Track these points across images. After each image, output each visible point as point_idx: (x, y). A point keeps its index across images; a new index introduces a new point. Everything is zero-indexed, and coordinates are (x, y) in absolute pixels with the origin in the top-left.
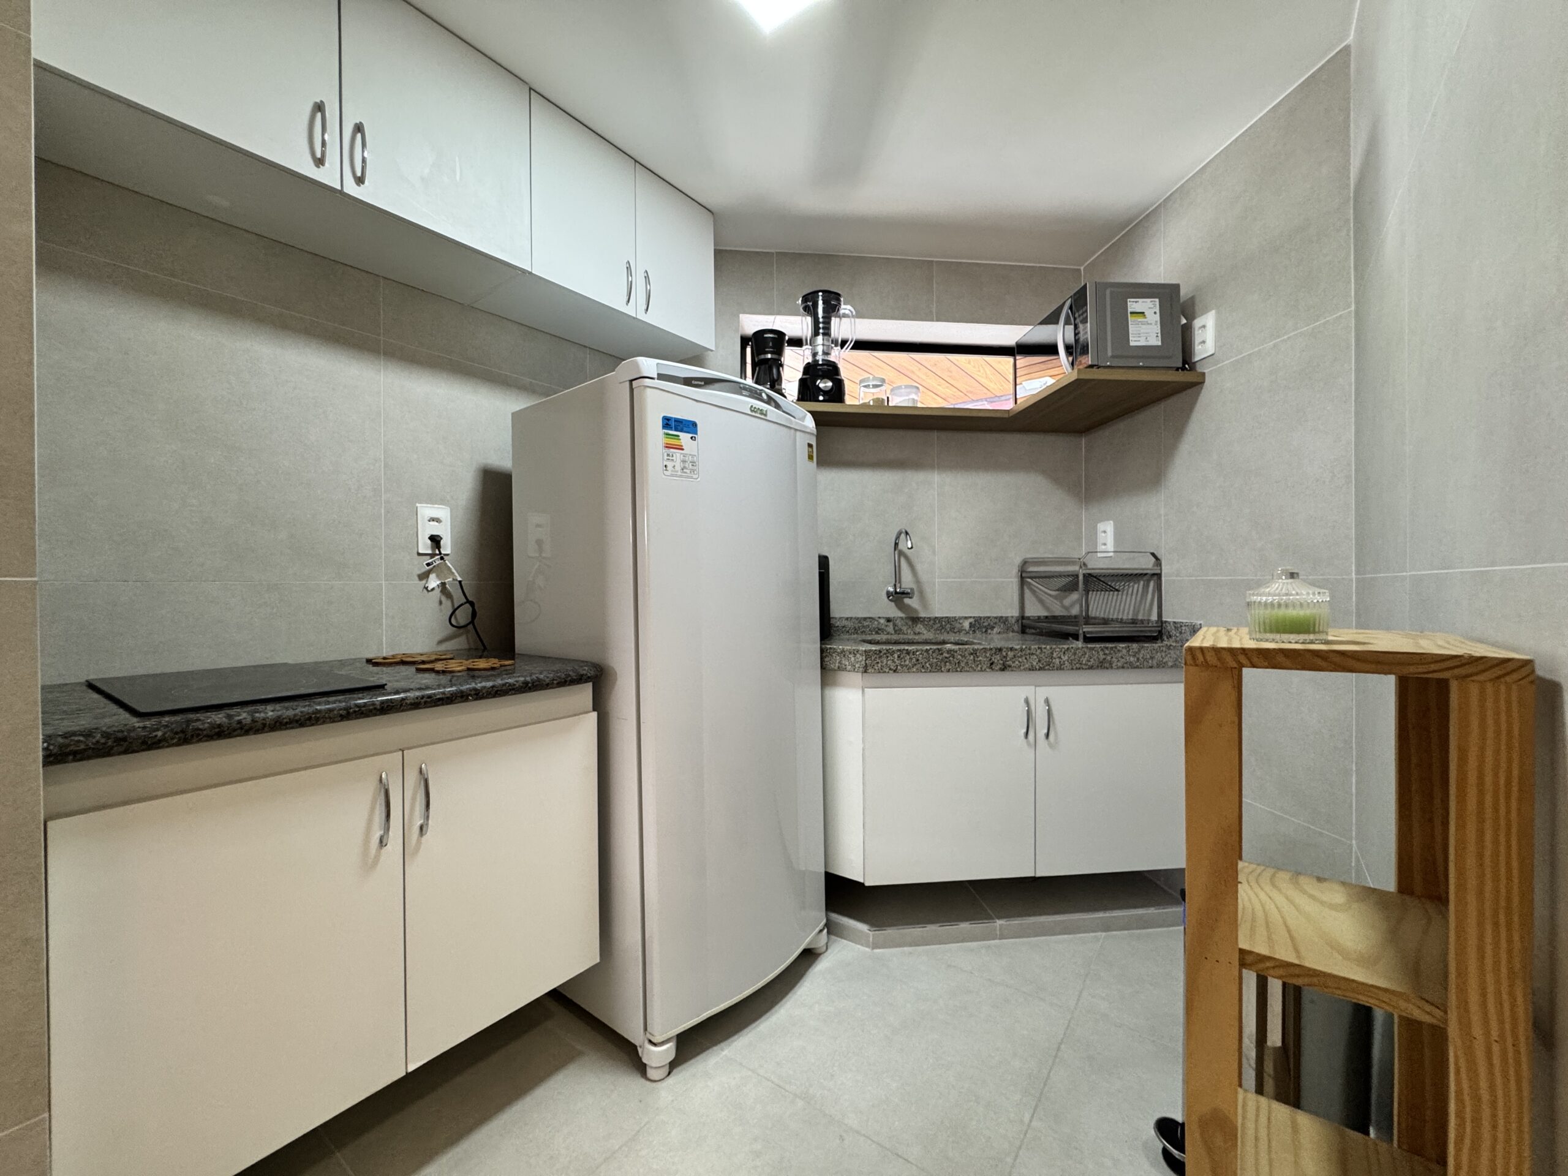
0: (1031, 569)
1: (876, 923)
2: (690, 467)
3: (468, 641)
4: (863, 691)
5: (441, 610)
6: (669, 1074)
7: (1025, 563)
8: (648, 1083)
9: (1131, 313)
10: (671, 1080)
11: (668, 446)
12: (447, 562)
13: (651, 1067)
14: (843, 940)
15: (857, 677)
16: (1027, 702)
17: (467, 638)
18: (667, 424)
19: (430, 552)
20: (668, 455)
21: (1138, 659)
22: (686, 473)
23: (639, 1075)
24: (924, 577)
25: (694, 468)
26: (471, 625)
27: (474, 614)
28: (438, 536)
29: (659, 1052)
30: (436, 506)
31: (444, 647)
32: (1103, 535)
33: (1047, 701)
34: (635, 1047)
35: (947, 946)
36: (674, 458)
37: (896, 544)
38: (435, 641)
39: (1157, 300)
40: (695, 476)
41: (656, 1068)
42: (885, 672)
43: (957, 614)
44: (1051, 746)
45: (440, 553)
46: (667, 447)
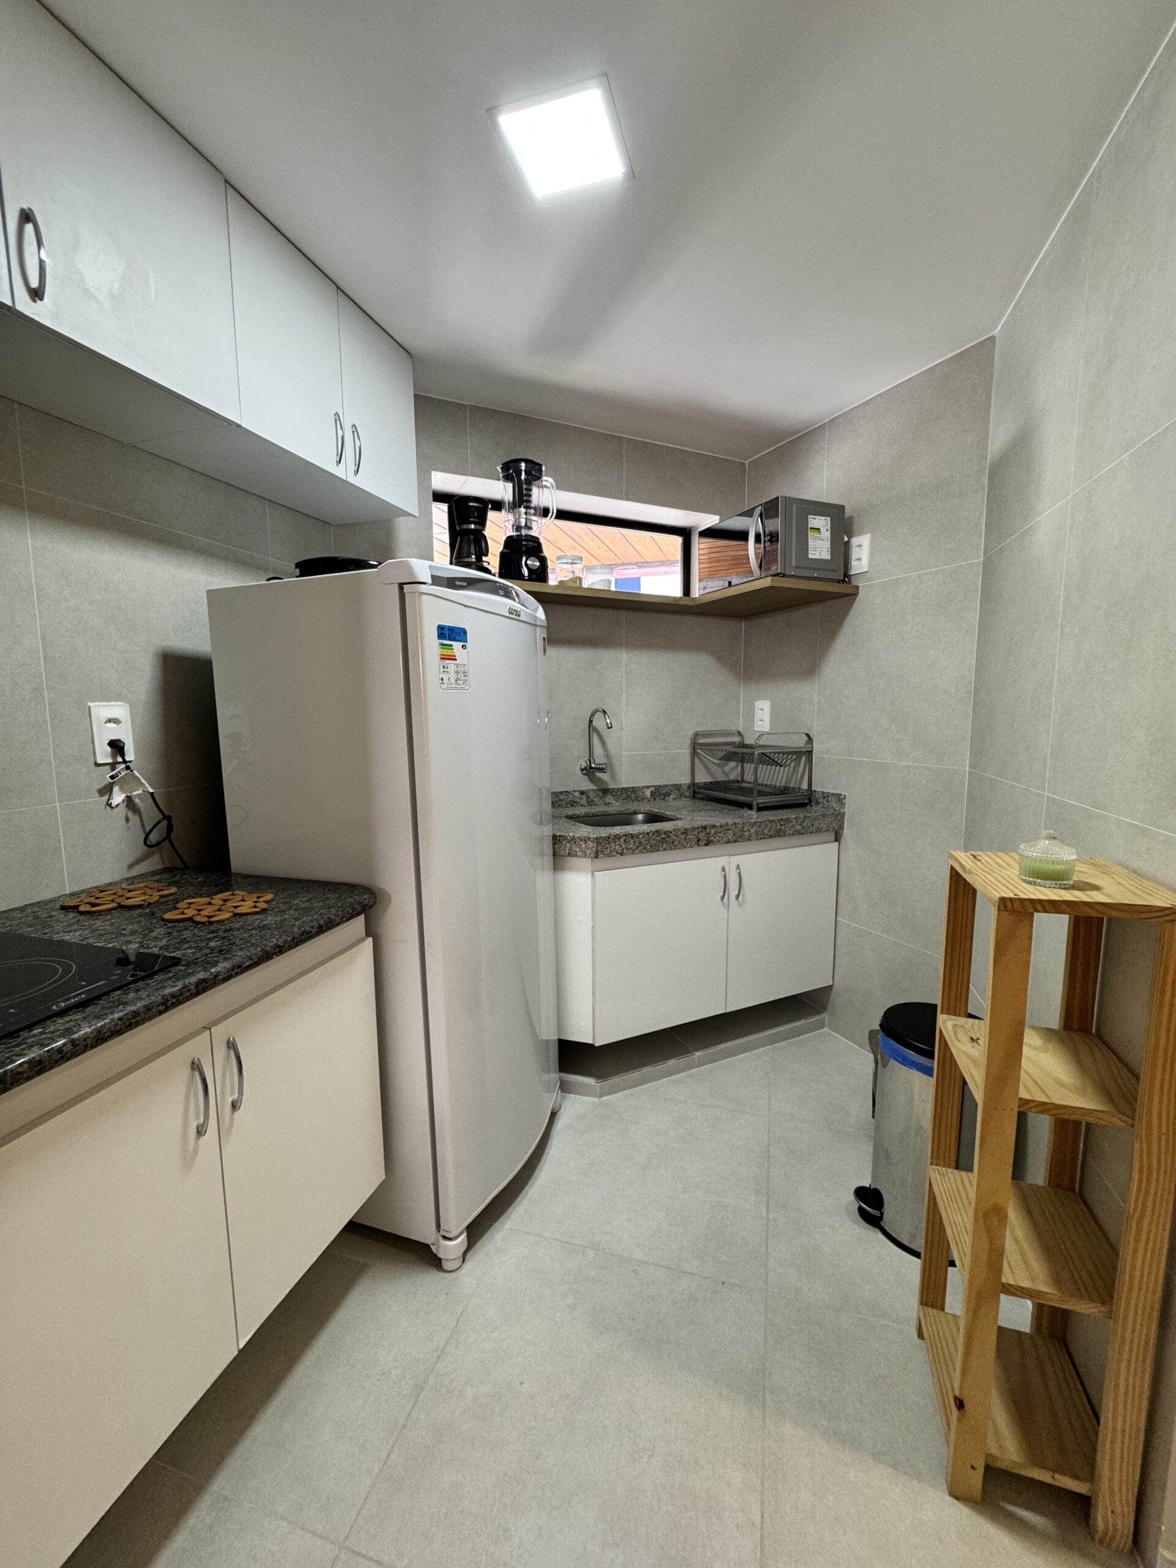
0: (701, 741)
1: (600, 1076)
2: (462, 675)
3: (162, 860)
4: (593, 874)
5: (129, 829)
6: (464, 1261)
7: (696, 735)
8: (447, 1275)
9: (811, 528)
10: (467, 1266)
11: (444, 658)
12: (135, 771)
13: (447, 1260)
14: (571, 1095)
15: (586, 863)
16: (723, 869)
17: (161, 856)
18: (442, 634)
19: (111, 761)
20: (444, 667)
21: (803, 827)
22: (459, 684)
23: (435, 1270)
24: (612, 752)
25: (467, 678)
26: (167, 842)
27: (170, 828)
28: (119, 740)
29: (456, 1245)
30: (112, 703)
31: (134, 872)
32: (760, 712)
33: (738, 867)
34: (428, 1246)
35: (659, 1082)
36: (449, 670)
37: (591, 721)
38: (125, 865)
39: (829, 518)
40: (467, 687)
41: (453, 1260)
42: (613, 856)
43: (641, 785)
44: (739, 905)
45: (125, 762)
46: (442, 659)
